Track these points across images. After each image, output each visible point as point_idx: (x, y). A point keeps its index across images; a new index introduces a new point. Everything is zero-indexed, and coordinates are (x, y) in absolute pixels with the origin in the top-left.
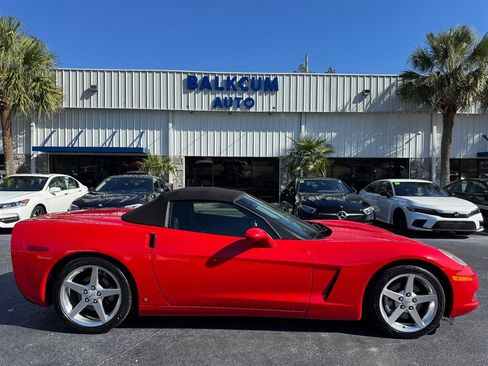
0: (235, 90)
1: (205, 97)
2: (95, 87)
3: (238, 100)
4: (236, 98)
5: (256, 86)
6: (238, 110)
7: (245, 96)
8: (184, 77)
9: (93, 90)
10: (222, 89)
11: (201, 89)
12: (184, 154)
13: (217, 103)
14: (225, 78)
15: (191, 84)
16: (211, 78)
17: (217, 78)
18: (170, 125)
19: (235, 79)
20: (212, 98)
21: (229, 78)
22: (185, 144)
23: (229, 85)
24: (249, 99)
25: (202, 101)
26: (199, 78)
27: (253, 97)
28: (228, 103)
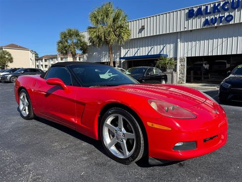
0: (219, 11)
1: (199, 20)
2: (144, 26)
3: (221, 18)
4: (219, 17)
5: (235, 6)
6: (221, 24)
7: (226, 14)
8: (187, 11)
9: (143, 28)
10: (210, 13)
11: (196, 16)
12: (186, 56)
13: (206, 22)
14: (212, 6)
15: (191, 15)
16: (203, 8)
17: (207, 7)
18: (179, 40)
19: (219, 4)
20: (203, 20)
21: (215, 5)
22: (187, 50)
23: (215, 9)
24: (230, 16)
25: (197, 23)
26: (195, 9)
27: (232, 14)
28: (213, 21)
